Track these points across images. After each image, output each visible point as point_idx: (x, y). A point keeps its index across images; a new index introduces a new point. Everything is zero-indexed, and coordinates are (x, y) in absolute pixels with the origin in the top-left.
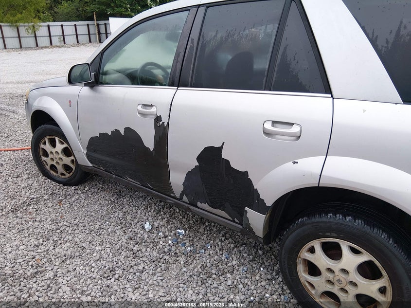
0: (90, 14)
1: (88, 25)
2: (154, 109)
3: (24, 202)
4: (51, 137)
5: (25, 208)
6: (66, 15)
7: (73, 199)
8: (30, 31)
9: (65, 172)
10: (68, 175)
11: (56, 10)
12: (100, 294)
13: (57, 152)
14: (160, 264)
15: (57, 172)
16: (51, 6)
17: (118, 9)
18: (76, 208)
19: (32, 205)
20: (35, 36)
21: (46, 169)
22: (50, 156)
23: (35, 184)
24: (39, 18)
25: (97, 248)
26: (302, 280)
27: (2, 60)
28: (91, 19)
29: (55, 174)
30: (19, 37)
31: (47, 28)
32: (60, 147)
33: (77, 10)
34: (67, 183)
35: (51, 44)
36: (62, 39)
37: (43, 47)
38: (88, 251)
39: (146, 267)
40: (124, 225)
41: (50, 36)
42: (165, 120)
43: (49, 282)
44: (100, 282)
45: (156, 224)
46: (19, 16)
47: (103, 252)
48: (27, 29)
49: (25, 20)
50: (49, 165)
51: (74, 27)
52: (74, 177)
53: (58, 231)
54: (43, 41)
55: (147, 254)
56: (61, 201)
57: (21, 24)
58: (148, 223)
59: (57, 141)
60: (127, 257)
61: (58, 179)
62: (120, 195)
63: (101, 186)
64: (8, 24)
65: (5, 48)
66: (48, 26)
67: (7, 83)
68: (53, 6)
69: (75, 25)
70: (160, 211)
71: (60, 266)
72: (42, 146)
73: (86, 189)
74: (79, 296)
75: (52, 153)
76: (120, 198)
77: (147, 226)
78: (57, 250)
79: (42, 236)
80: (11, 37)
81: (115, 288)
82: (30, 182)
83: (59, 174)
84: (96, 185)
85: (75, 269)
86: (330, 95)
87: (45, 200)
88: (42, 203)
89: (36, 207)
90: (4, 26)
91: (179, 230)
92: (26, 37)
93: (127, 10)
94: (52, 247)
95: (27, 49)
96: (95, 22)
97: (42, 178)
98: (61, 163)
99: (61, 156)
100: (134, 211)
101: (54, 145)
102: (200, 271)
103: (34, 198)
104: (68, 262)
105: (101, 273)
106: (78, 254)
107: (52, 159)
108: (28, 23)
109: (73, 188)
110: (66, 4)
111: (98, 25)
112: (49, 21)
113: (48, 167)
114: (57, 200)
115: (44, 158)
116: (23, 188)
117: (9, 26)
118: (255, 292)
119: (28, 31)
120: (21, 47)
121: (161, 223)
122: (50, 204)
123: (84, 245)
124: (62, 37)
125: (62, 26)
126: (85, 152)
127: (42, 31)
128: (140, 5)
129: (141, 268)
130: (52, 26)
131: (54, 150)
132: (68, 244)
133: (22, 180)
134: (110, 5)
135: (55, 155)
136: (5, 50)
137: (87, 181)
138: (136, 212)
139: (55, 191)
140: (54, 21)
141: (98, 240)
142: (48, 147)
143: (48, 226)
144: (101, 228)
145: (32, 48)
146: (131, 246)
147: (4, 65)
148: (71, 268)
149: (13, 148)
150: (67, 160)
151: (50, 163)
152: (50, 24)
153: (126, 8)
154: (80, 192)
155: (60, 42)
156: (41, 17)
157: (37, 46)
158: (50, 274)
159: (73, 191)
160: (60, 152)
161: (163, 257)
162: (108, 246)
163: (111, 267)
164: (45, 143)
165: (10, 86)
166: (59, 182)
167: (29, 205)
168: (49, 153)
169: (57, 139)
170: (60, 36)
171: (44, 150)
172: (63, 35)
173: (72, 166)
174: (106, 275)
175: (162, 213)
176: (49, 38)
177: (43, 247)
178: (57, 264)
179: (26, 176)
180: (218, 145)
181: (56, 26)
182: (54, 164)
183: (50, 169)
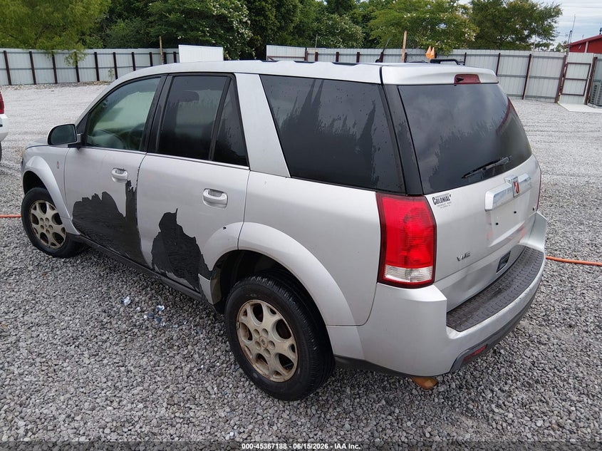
0: (154, 40)
1: (151, 54)
2: (125, 174)
3: (5, 272)
4: (41, 201)
5: (5, 278)
6: (121, 39)
7: (60, 272)
8: (71, 61)
9: (55, 242)
10: (59, 246)
11: (108, 32)
12: (56, 357)
13: (47, 219)
14: (126, 336)
15: (47, 242)
16: (102, 27)
17: (192, 33)
18: (60, 281)
19: (14, 276)
20: (77, 68)
21: (36, 238)
22: (41, 223)
23: (22, 254)
24: (84, 43)
25: (66, 318)
26: (242, 345)
27: (28, 100)
28: (156, 45)
29: (46, 244)
30: (54, 69)
31: (93, 56)
32: (50, 213)
33: (137, 32)
34: (57, 255)
35: (98, 79)
36: (114, 72)
37: (86, 83)
38: (57, 320)
39: (110, 338)
40: (103, 298)
41: (97, 68)
42: (133, 185)
43: (9, 345)
44: (59, 348)
45: (137, 299)
46: (57, 39)
47: (71, 322)
48: (67, 58)
49: (65, 45)
50: (39, 233)
51: (131, 56)
52: (65, 248)
53: (33, 302)
54: (88, 75)
55: (116, 326)
56: (47, 273)
57: (60, 51)
58: (128, 298)
59: (48, 206)
60: (94, 327)
61: (48, 250)
62: (113, 269)
63: (95, 260)
64: (42, 51)
65: (35, 83)
66: (95, 54)
67: (26, 133)
68: (105, 26)
69: (133, 54)
70: (147, 287)
71: (25, 333)
72: (33, 211)
73: (78, 262)
74: (34, 357)
75: (42, 219)
76: (110, 273)
77: (127, 301)
78: (25, 318)
79: (14, 305)
80: (44, 69)
81: (72, 353)
82: (16, 252)
83: (49, 245)
84: (91, 259)
85: (39, 335)
86: (248, 168)
87: (29, 271)
88: (25, 274)
89: (18, 277)
90: (35, 53)
91: (160, 306)
92: (64, 68)
93: (205, 35)
94: (22, 315)
95: (65, 84)
96: (161, 50)
97: (30, 247)
98: (51, 232)
99: (51, 223)
100: (120, 286)
101: (44, 210)
102: (164, 343)
103: (17, 269)
104: (33, 329)
105: (62, 340)
106: (45, 322)
107: (42, 227)
108: (68, 49)
109: (63, 260)
110: (122, 24)
111: (165, 54)
112: (98, 48)
113: (38, 236)
114: (42, 271)
115: (34, 225)
116: (9, 258)
117: (41, 53)
118: (208, 361)
119: (68, 61)
120: (56, 83)
121: (143, 299)
122: (33, 276)
123: (54, 314)
124: (114, 69)
125: (114, 54)
126: (72, 218)
127: (87, 61)
128: (223, 28)
129: (104, 338)
130: (100, 54)
131: (44, 217)
132: (38, 313)
133: (9, 250)
134: (182, 26)
135: (46, 223)
136: (34, 86)
137: (80, 253)
138: (122, 288)
139: (41, 263)
140: (105, 47)
141: (70, 311)
142: (38, 213)
143: (24, 296)
144: (78, 301)
145: (71, 83)
146: (102, 318)
147: (28, 108)
148: (34, 334)
149: (10, 215)
150: (57, 229)
151: (40, 231)
152: (98, 51)
153: (203, 31)
154: (69, 265)
155: (110, 76)
156: (88, 41)
157: (78, 81)
158: (13, 339)
159: (62, 263)
160: (50, 219)
161: (132, 329)
162: (78, 316)
163: (74, 335)
164: (35, 209)
165: (28, 137)
166: (49, 253)
167: (11, 275)
168: (39, 219)
169: (48, 204)
170: (111, 68)
171: (34, 216)
172: (116, 68)
173: (62, 235)
174: (67, 342)
175: (149, 289)
176: (95, 70)
177: (12, 315)
178: (22, 330)
179: (15, 245)
180: (173, 211)
181: (106, 54)
182: (44, 232)
183: (41, 237)
